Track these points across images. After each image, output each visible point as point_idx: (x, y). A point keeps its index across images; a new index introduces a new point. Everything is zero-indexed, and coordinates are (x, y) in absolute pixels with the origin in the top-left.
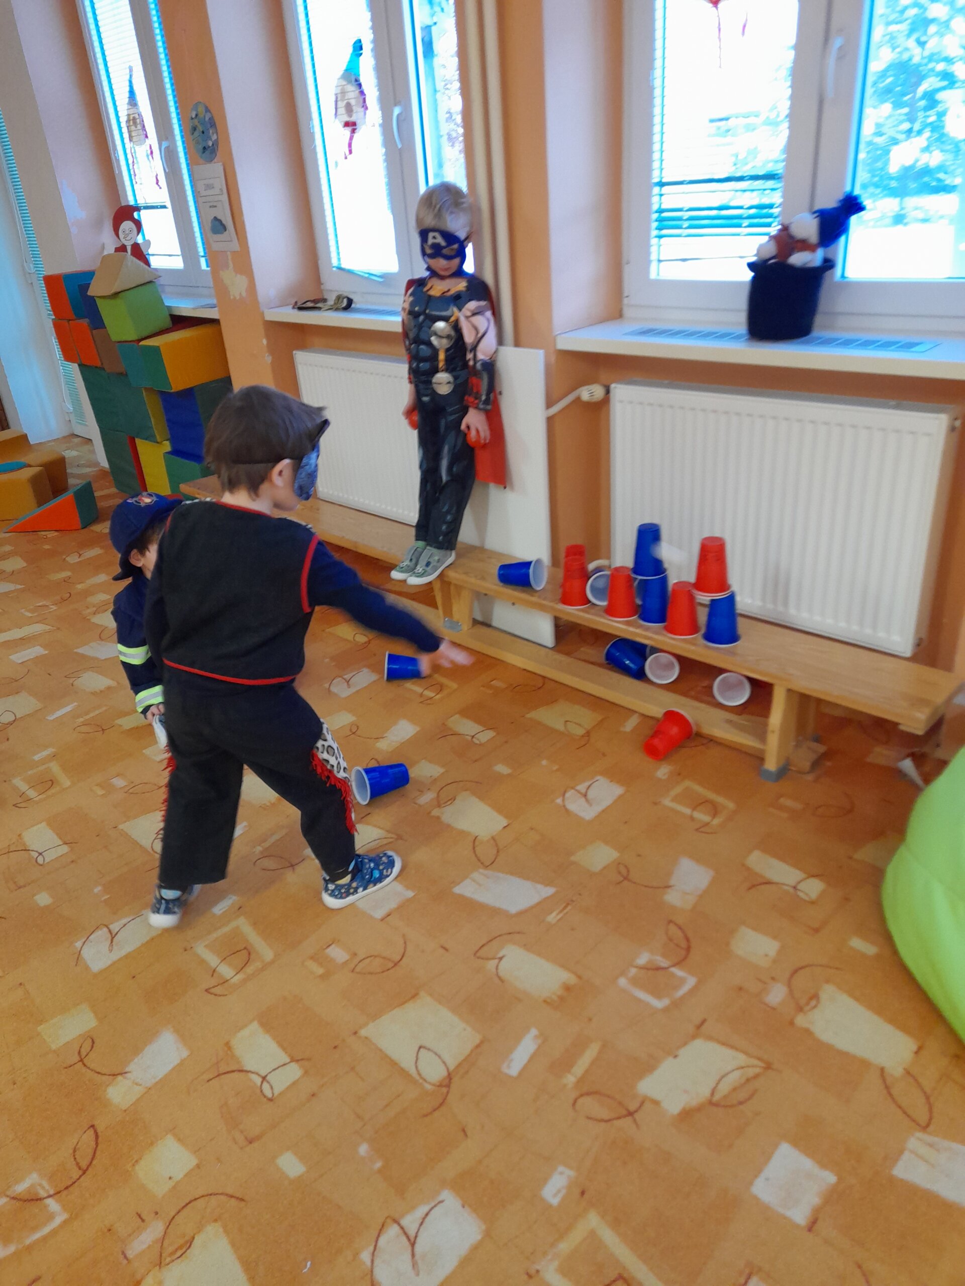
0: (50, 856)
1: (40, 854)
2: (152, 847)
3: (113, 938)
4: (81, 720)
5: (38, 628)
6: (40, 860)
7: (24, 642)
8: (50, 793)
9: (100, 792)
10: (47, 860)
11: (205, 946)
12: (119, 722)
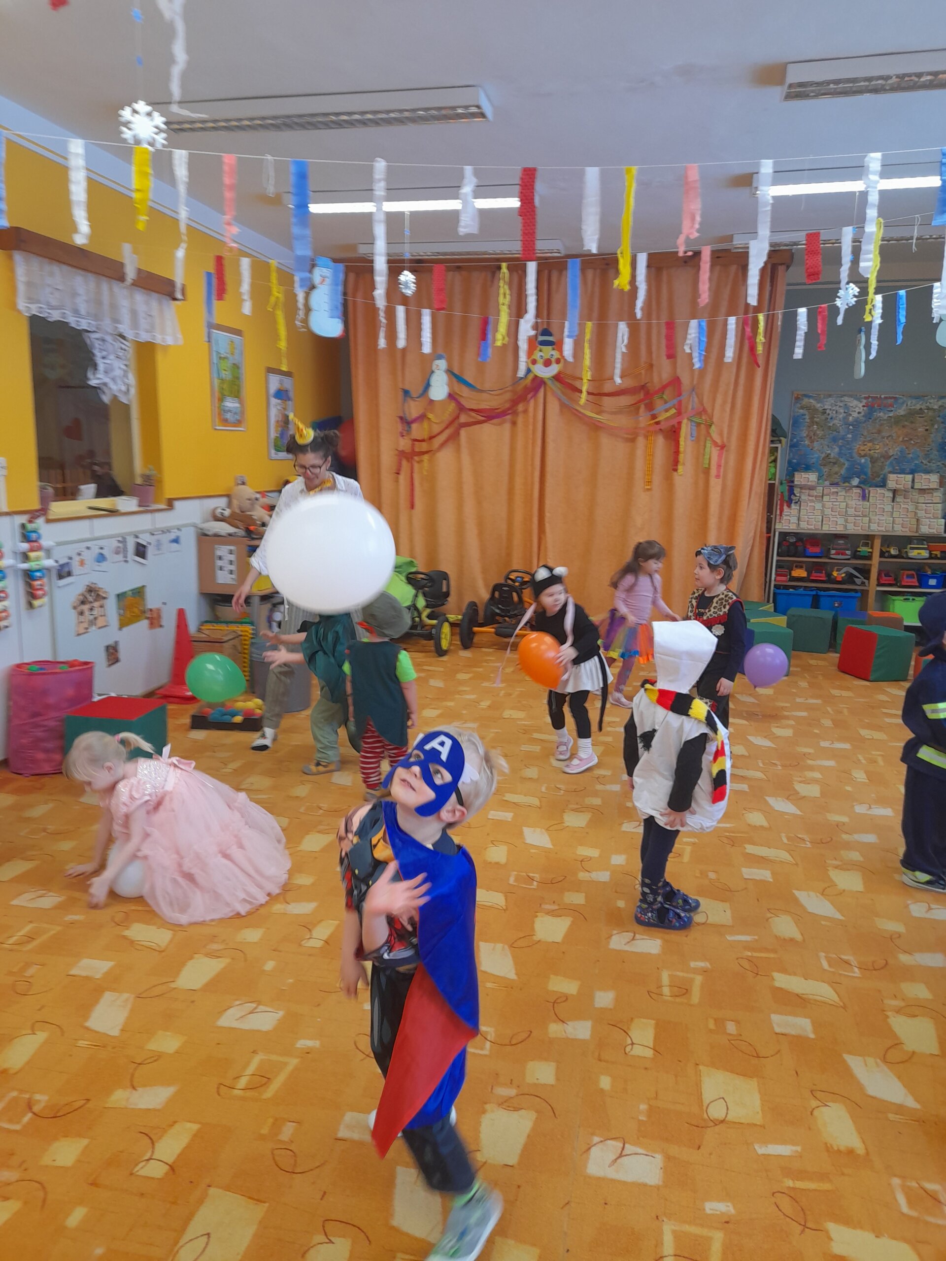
0: (637, 1051)
1: (633, 1044)
2: (708, 1105)
3: (621, 1156)
4: (749, 954)
5: (784, 855)
6: (628, 1049)
7: (761, 861)
8: (678, 1000)
9: (712, 1025)
10: (632, 1053)
11: (674, 1232)
12: (776, 975)
